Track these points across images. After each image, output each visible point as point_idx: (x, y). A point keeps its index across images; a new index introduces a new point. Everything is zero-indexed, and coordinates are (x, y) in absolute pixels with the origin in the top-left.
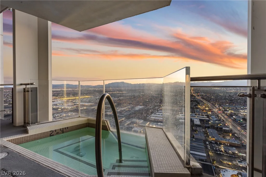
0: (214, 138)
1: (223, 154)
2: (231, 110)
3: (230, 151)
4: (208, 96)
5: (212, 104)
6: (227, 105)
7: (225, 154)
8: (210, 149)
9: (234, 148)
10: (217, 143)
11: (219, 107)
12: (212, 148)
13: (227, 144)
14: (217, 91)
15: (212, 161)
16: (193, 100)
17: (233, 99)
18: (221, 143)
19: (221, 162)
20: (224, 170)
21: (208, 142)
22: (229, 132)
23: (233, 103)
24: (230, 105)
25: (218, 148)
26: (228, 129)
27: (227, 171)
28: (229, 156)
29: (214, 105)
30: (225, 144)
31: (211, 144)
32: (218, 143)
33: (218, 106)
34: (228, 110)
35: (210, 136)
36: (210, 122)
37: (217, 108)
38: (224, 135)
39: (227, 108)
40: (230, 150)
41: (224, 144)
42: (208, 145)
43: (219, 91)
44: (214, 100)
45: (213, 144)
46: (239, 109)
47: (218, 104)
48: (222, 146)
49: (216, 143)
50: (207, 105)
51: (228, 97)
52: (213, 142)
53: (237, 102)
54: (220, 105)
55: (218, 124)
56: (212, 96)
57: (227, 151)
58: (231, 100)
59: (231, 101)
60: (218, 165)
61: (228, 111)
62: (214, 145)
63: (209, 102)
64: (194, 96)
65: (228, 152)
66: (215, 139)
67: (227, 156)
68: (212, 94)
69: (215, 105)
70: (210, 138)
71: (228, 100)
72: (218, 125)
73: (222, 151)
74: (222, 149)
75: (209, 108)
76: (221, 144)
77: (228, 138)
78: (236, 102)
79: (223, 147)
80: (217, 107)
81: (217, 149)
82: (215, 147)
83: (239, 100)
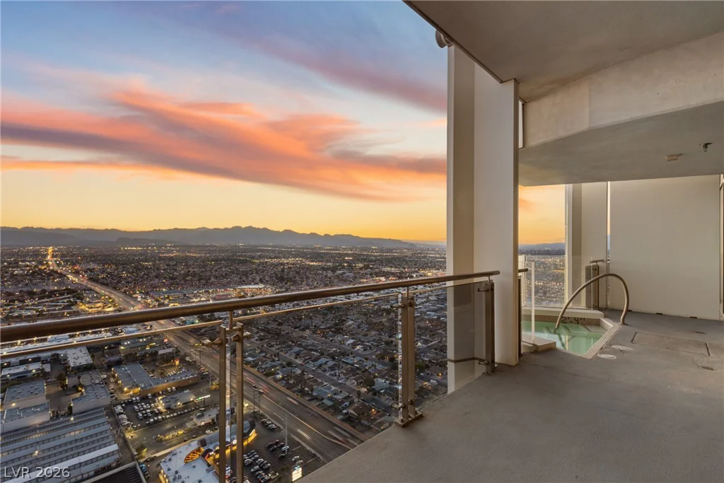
0: (137, 386)
1: (163, 418)
2: (174, 301)
3: (179, 403)
4: (108, 273)
5: (125, 292)
6: (164, 290)
7: (168, 416)
8: (127, 423)
9: (185, 392)
10: (147, 397)
11: (144, 298)
12: (133, 417)
13: (171, 389)
14: (135, 256)
15: (136, 453)
16: (56, 291)
17: (177, 276)
18: (157, 391)
19: (161, 441)
20: (168, 457)
21: (121, 404)
22: (173, 358)
23: (178, 284)
24: (171, 289)
25: (148, 409)
26: (170, 350)
27: (176, 454)
28: (178, 415)
29: (130, 296)
30: (167, 391)
31: (129, 408)
32: (149, 395)
33: (142, 298)
34: (166, 302)
35: (126, 386)
36: (122, 348)
37: (139, 302)
38: (162, 368)
39: (165, 299)
40: (177, 401)
41: (165, 392)
42: (122, 413)
43: (141, 255)
44: (128, 282)
45: (137, 403)
46: (191, 296)
47: (141, 292)
48: (160, 398)
49: (144, 399)
50: (110, 298)
51: (164, 270)
52: (134, 399)
53: (186, 281)
54: (147, 294)
55: (146, 346)
56: (123, 271)
57: (173, 406)
58: (171, 278)
59: (172, 281)
60: (154, 453)
61: (168, 305)
62: (138, 406)
63: (115, 288)
64: (61, 275)
65: (174, 408)
66: (142, 388)
67: (174, 417)
68: (122, 264)
69: (134, 296)
70: (126, 392)
71: (165, 278)
72: (145, 349)
73: (160, 413)
74: (159, 408)
75: (115, 306)
76: (155, 395)
77: (171, 372)
78: (183, 282)
79: (161, 402)
80: (139, 299)
81: (146, 413)
82: (140, 411)
83: (188, 275)
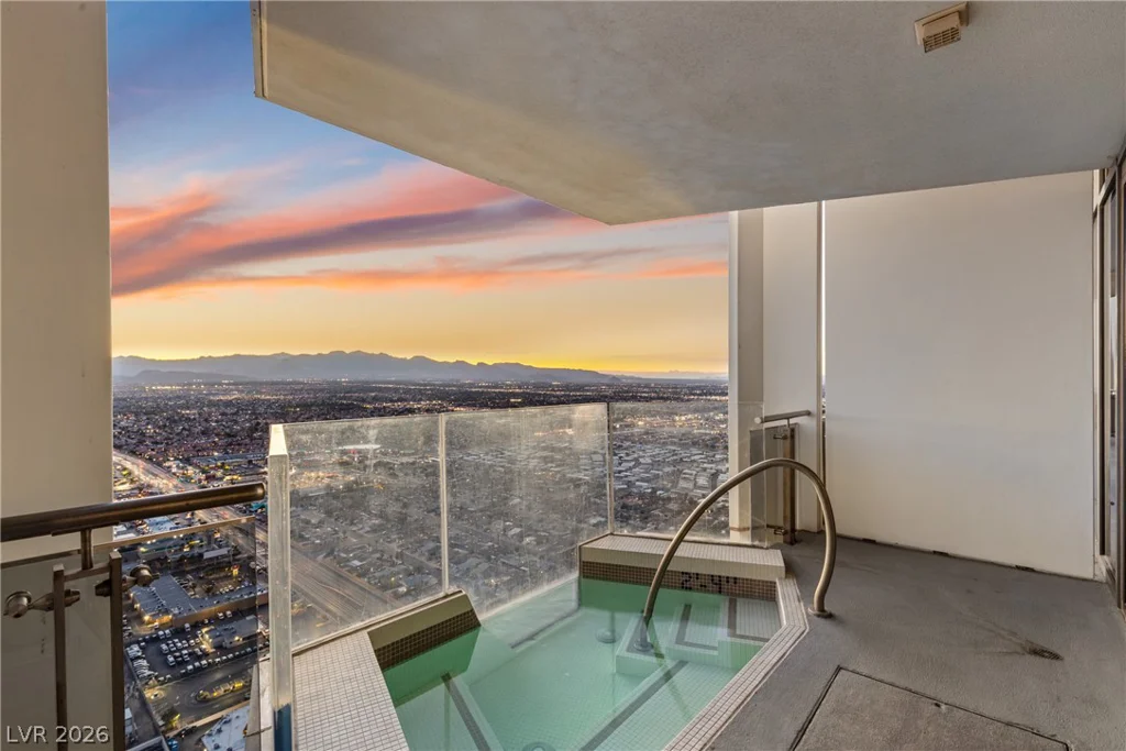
0: (167, 612)
1: (209, 664)
2: (232, 472)
3: (237, 638)
4: (123, 429)
5: (150, 459)
6: (216, 454)
7: (218, 660)
8: (147, 673)
9: (248, 618)
10: (183, 630)
11: (183, 468)
12: (159, 662)
13: (225, 615)
14: (170, 399)
15: (161, 723)
17: (238, 431)
18: (199, 619)
19: (205, 700)
20: (217, 727)
21: (138, 643)
22: (229, 565)
23: (239, 445)
24: (227, 453)
25: (186, 648)
26: (224, 551)
27: (230, 721)
28: (235, 657)
29: (159, 464)
30: (217, 618)
31: (152, 649)
32: (187, 625)
33: (178, 467)
34: (219, 473)
35: (147, 612)
36: (142, 549)
37: (174, 474)
38: (209, 582)
39: (217, 468)
40: (235, 633)
41: (214, 620)
42: (139, 658)
43: (179, 397)
44: (157, 443)
45: (165, 639)
46: (260, 463)
47: (176, 459)
48: (204, 630)
49: (179, 632)
50: (125, 469)
51: (217, 421)
52: (161, 633)
53: (252, 439)
54: (187, 461)
55: (183, 546)
56: (148, 424)
57: (226, 643)
58: (228, 435)
59: (230, 440)
60: (193, 722)
61: (221, 479)
62: (168, 645)
63: (133, 453)
65: (228, 646)
66: (174, 615)
67: (228, 660)
68: (145, 414)
69: (167, 464)
70: (149, 623)
71: (217, 435)
72: (181, 550)
73: (205, 655)
74: (204, 647)
75: (132, 481)
76: (197, 625)
77: (226, 588)
78: (247, 441)
79: (207, 636)
80: (174, 470)
81: (181, 656)
82: (171, 653)
83: (257, 430)
